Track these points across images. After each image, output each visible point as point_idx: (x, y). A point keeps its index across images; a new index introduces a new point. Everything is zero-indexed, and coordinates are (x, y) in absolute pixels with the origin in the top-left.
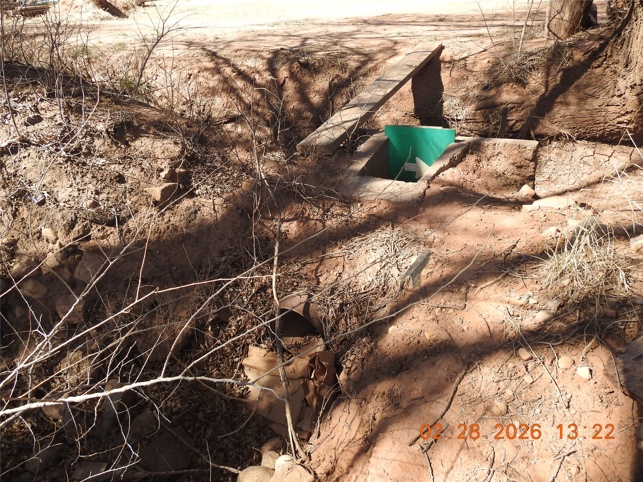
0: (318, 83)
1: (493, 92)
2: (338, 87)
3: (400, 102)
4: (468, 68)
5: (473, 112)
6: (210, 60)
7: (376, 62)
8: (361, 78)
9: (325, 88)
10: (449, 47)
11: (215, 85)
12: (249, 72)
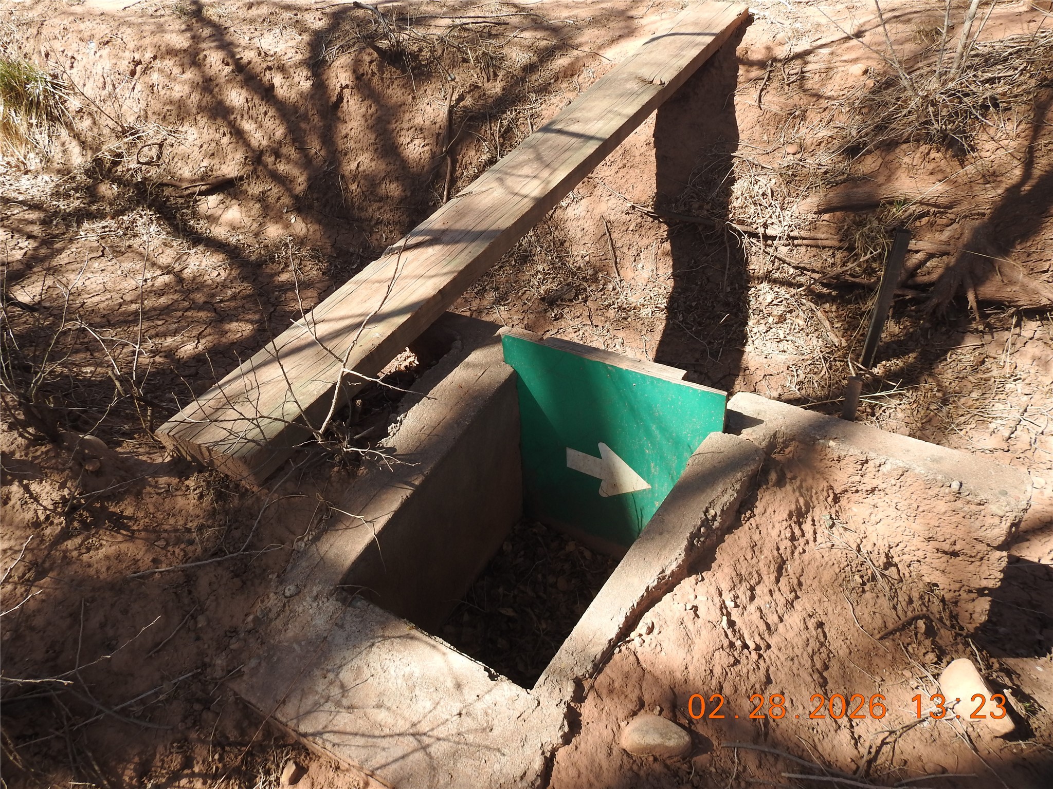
0: (422, 105)
1: (869, 164)
2: (471, 119)
3: (620, 174)
4: (809, 85)
5: (811, 216)
6: (183, 27)
7: (575, 53)
8: (533, 96)
9: (439, 120)
10: (764, 18)
11: (184, 94)
12: (259, 64)
